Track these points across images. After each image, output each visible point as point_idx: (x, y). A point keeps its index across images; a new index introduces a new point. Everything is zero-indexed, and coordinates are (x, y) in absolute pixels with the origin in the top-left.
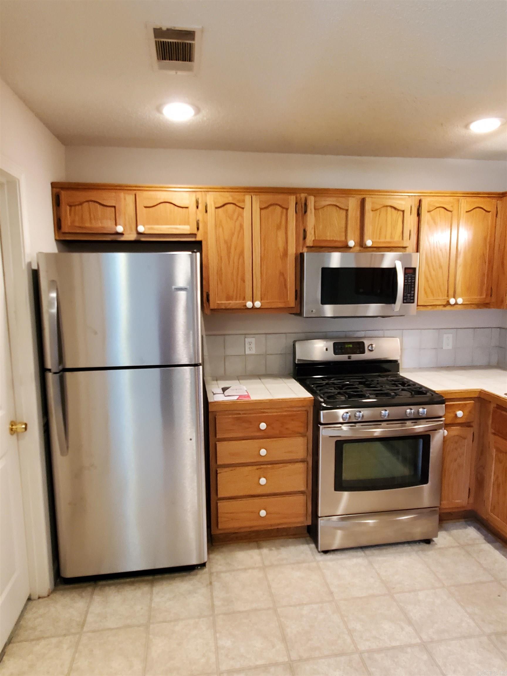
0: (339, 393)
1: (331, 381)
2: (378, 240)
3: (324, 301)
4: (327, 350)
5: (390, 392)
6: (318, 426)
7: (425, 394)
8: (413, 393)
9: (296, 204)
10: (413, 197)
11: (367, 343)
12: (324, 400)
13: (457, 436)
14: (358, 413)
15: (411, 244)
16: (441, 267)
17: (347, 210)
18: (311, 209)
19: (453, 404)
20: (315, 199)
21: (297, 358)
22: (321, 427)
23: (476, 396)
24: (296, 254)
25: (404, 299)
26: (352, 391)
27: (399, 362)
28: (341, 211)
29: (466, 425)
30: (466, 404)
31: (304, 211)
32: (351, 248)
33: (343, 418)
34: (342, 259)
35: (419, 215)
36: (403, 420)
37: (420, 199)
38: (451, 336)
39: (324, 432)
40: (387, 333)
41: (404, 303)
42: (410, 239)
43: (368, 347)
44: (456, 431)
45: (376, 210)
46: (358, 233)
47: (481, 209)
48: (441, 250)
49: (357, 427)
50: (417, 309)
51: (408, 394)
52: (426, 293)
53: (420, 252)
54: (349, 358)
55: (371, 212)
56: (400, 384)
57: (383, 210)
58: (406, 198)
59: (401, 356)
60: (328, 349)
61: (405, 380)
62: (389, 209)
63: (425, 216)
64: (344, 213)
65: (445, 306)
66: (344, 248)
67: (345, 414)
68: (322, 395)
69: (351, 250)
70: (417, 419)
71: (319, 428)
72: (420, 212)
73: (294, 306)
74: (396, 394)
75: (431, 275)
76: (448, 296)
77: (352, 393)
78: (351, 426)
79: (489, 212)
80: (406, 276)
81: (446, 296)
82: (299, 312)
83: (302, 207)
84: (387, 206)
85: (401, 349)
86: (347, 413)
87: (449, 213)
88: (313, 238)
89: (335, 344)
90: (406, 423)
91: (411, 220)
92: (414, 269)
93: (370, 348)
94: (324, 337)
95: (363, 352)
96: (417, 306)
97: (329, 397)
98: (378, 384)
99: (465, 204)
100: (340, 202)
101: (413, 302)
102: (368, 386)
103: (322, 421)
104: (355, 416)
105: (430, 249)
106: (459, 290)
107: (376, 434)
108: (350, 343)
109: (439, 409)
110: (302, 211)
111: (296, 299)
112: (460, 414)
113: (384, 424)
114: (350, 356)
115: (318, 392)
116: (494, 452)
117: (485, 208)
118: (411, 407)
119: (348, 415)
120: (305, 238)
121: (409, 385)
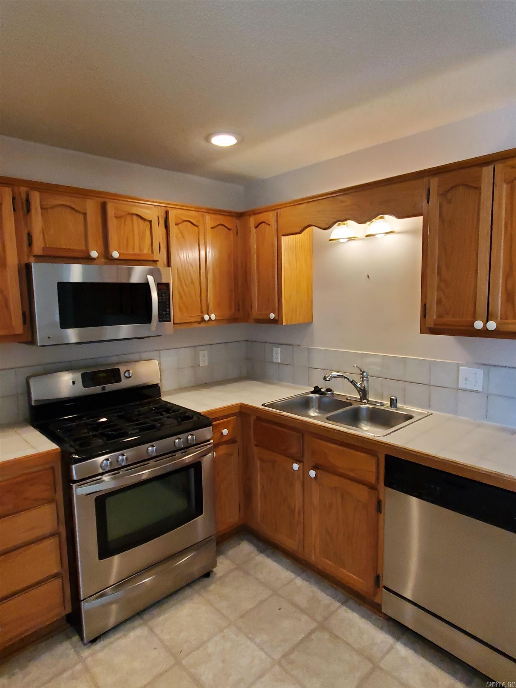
0: (94, 436)
1: (82, 422)
2: (125, 252)
3: (65, 324)
4: (74, 383)
5: (155, 423)
6: (71, 485)
7: (192, 418)
8: (180, 420)
9: (14, 199)
10: (159, 207)
11: (122, 369)
12: (76, 450)
13: (224, 454)
14: (120, 457)
15: (162, 257)
16: (193, 283)
17: (85, 214)
18: (36, 209)
19: (219, 424)
20: (40, 196)
21: (33, 399)
22: (74, 486)
23: (237, 411)
24: (19, 265)
25: (159, 318)
26: (110, 431)
27: (159, 385)
28: (78, 214)
29: (231, 441)
30: (229, 421)
31: (25, 209)
32: (94, 259)
33: (101, 467)
34: (85, 273)
35: (167, 227)
36: (173, 452)
37: (166, 210)
38: (206, 352)
39: (79, 491)
40: (144, 356)
41: (160, 321)
42: (160, 253)
43: (125, 373)
44: (223, 450)
45: (121, 217)
46: (100, 242)
47: (224, 227)
48: (191, 265)
49: (121, 473)
50: (174, 327)
51: (175, 422)
52: (180, 309)
53: (171, 267)
54: (103, 389)
55: (114, 218)
56: (164, 411)
57: (129, 218)
58: (152, 207)
59: (161, 380)
60: (76, 382)
61: (169, 405)
62: (135, 218)
63: (173, 229)
64: (81, 217)
65: (199, 323)
66: (86, 259)
67: (105, 462)
68: (72, 443)
69: (95, 262)
70: (186, 448)
71: (71, 488)
72: (168, 224)
73: (23, 333)
74: (162, 425)
75: (184, 291)
76: (202, 313)
77: (110, 433)
78: (113, 474)
79: (230, 230)
80: (159, 292)
81: (200, 313)
82: (30, 339)
83: (22, 204)
84: (132, 214)
85: (160, 371)
86: (107, 460)
87: (196, 228)
88: (43, 245)
89: (83, 376)
90: (176, 455)
91: (159, 232)
92: (167, 285)
93: (126, 375)
94: (69, 368)
95: (120, 380)
96: (174, 324)
97: (81, 445)
98: (140, 415)
99: (209, 220)
100: (75, 202)
101: (170, 321)
102: (129, 420)
103: (75, 478)
104: (118, 461)
105: (181, 264)
106: (211, 306)
107: (144, 477)
108: (103, 371)
109: (207, 433)
110: (23, 208)
111: (24, 322)
112: (225, 432)
113: (152, 462)
114: (105, 387)
115: (66, 439)
116: (258, 463)
117: (226, 225)
118: (179, 436)
119: (109, 462)
120: (30, 244)
121: (174, 411)
